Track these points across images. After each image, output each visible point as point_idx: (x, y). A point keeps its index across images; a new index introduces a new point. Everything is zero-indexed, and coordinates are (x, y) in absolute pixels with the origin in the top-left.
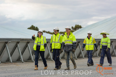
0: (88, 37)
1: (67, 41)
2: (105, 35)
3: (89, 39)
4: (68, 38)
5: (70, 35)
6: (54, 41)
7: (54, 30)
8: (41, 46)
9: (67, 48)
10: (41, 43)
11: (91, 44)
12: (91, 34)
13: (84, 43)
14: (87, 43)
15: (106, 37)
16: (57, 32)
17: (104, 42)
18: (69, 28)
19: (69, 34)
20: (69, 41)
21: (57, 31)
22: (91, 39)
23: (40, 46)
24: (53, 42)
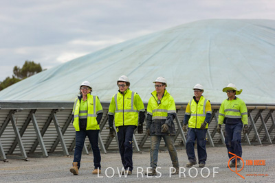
0: (194, 98)
1: (158, 110)
2: (232, 94)
3: (197, 102)
4: (159, 104)
5: (164, 98)
6: (120, 107)
7: (119, 81)
8: (89, 118)
9: (157, 128)
10: (87, 112)
11: (200, 115)
12: (202, 91)
13: (187, 112)
14: (193, 111)
15: (235, 98)
16: (126, 87)
17: (230, 110)
18: (164, 82)
19: (162, 94)
20: (161, 110)
21: (125, 84)
22: (202, 102)
23: (86, 119)
24: (118, 110)
